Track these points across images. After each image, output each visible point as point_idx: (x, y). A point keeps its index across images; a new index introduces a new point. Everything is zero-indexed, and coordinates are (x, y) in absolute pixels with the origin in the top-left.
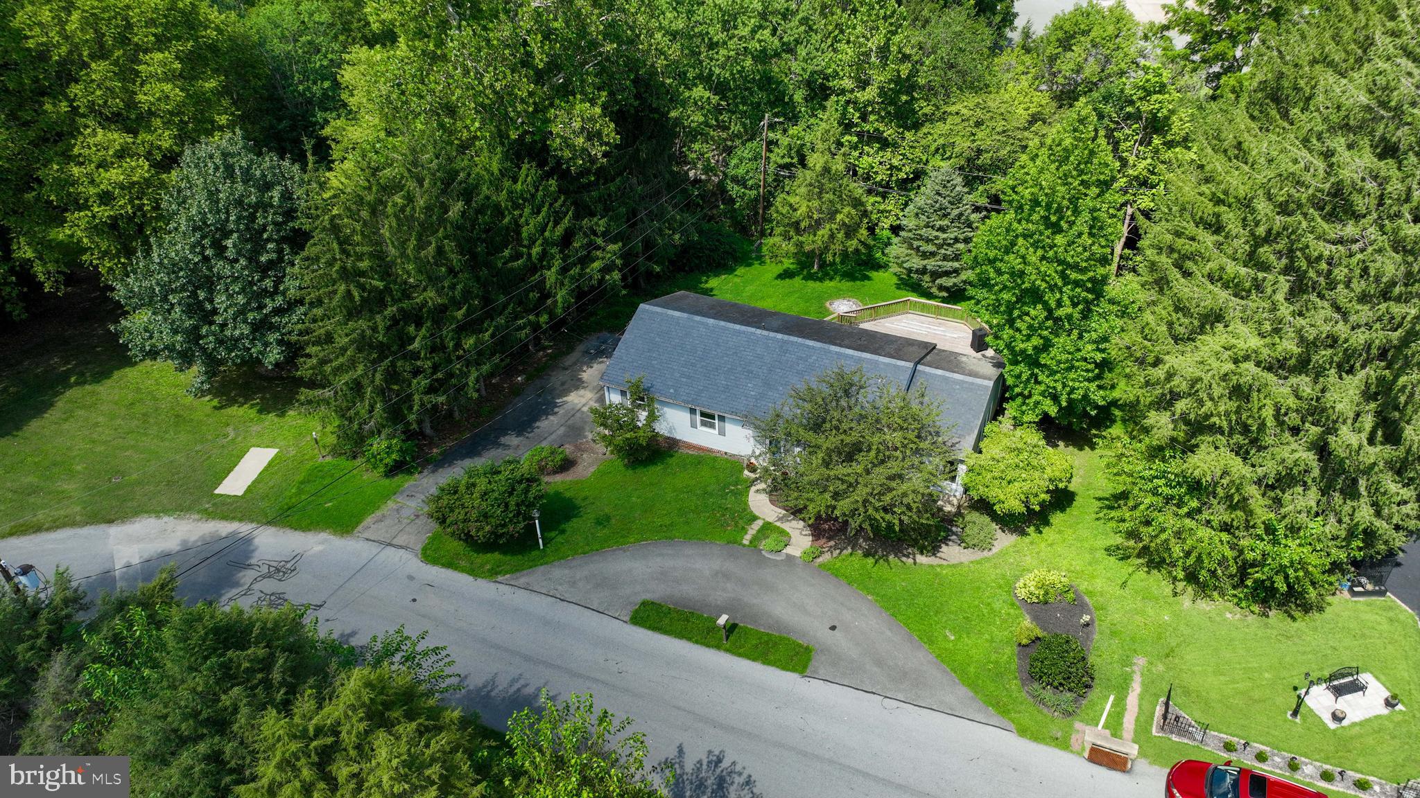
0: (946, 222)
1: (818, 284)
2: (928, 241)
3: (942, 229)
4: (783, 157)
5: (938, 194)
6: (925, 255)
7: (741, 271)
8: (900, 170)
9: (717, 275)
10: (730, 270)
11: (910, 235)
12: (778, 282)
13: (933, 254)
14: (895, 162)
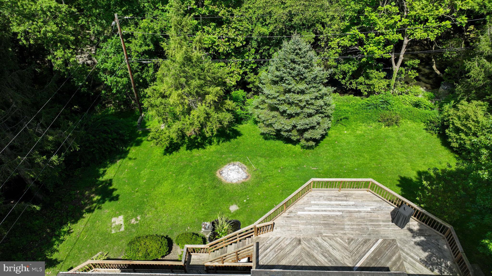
0: (302, 86)
1: (201, 151)
2: (290, 104)
3: (302, 92)
4: (141, 46)
5: (293, 62)
6: (290, 116)
7: (133, 151)
8: (236, 40)
9: (113, 162)
10: (123, 154)
11: (275, 101)
12: (168, 157)
13: (297, 114)
14: (231, 35)
